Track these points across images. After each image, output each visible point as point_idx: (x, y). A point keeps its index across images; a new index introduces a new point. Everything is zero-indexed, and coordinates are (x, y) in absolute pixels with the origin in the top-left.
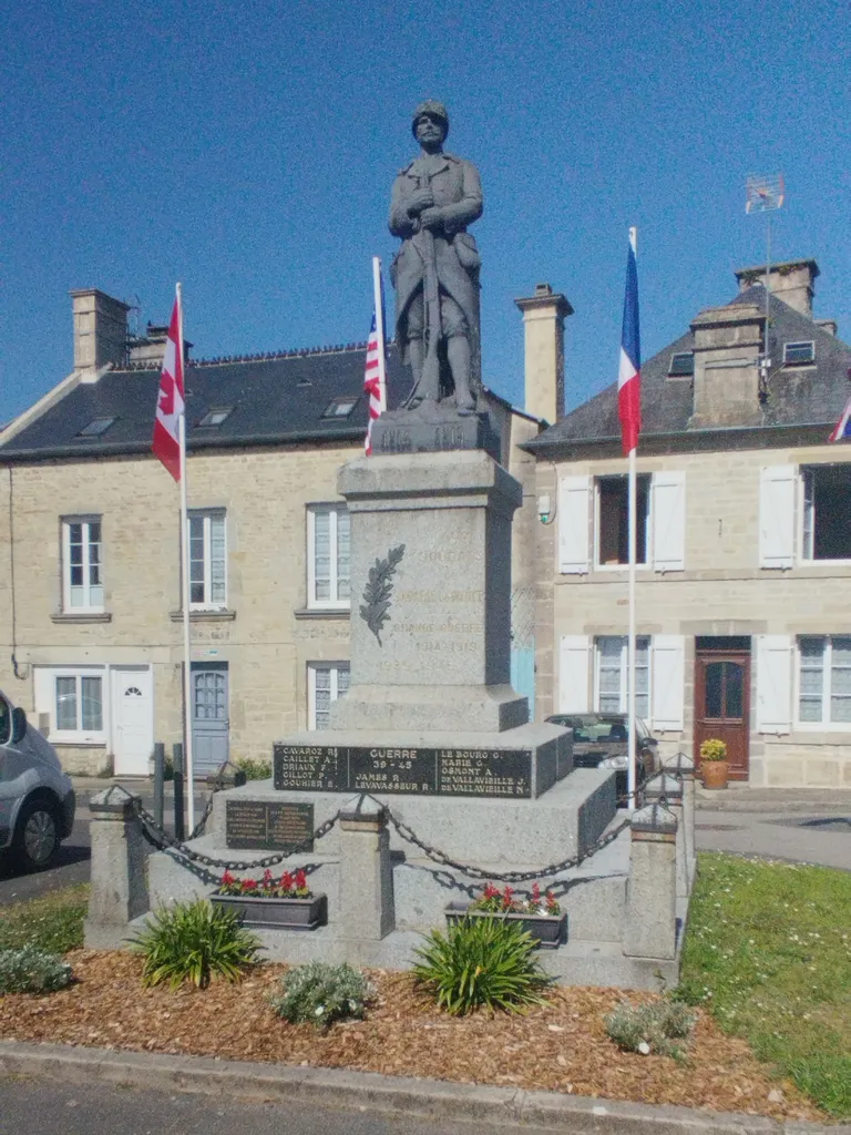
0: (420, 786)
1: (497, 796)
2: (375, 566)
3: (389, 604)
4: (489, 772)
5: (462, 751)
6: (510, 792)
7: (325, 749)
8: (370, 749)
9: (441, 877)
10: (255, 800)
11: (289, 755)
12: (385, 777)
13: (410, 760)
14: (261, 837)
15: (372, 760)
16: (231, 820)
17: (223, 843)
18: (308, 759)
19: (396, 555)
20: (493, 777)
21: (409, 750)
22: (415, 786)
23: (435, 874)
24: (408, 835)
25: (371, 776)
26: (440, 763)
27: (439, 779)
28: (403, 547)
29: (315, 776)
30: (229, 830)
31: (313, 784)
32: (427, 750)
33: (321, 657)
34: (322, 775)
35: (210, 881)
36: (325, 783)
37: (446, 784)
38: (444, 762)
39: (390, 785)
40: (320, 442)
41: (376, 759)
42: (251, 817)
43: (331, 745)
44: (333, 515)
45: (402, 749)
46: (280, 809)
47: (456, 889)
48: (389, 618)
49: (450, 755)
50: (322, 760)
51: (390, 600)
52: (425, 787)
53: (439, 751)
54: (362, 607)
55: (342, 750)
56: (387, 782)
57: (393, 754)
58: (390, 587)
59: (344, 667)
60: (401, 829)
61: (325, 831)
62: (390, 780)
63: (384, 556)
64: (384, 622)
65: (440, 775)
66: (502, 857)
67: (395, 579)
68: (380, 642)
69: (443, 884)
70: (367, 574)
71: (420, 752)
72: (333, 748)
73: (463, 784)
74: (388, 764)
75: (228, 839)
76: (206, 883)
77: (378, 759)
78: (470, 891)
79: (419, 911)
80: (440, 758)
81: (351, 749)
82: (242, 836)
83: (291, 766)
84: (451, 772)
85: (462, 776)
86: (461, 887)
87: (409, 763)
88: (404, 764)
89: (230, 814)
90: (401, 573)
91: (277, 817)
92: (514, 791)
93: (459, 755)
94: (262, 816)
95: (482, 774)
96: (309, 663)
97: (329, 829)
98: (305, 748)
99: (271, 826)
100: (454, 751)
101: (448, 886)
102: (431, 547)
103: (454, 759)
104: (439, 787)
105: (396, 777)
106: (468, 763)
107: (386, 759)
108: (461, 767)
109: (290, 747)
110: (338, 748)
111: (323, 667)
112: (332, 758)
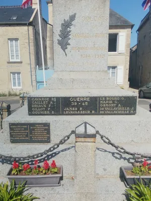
0: (91, 112)
1: (122, 114)
2: (63, 22)
3: (70, 39)
4: (119, 105)
5: (109, 97)
6: (128, 112)
7: (50, 98)
8: (70, 98)
9: (116, 155)
10: (22, 122)
11: (34, 101)
12: (76, 109)
13: (87, 101)
14: (26, 138)
15: (70, 102)
16: (12, 131)
17: (9, 141)
18: (43, 102)
19: (73, 18)
20: (121, 107)
21: (87, 97)
22: (89, 112)
23: (113, 154)
24: (107, 141)
25: (71, 109)
26: (99, 102)
27: (99, 108)
28: (75, 14)
29: (46, 109)
30: (11, 136)
31: (45, 113)
32: (93, 97)
33: (13, 71)
34: (49, 109)
35: (5, 162)
36: (51, 112)
37: (102, 110)
38: (101, 102)
39: (79, 112)
40: (10, 25)
41: (72, 102)
42: (21, 130)
43: (53, 96)
44: (14, 41)
45: (83, 97)
46: (35, 126)
47: (122, 160)
48: (70, 45)
49: (104, 99)
50: (49, 103)
51: (70, 37)
52: (93, 112)
53: (99, 97)
54: (58, 40)
55: (58, 98)
56: (77, 111)
57: (80, 99)
58: (70, 31)
59: (19, 73)
60: (104, 138)
61: (65, 141)
62: (78, 110)
63: (67, 18)
64: (67, 46)
65: (99, 107)
66: (132, 141)
67: (72, 28)
68: (66, 54)
69: (116, 158)
70: (60, 26)
71: (91, 98)
72: (54, 98)
73: (109, 111)
74: (78, 104)
75: (11, 140)
76: (3, 164)
77: (73, 101)
78: (128, 160)
79: (105, 170)
80: (99, 100)
81: (61, 97)
82: (18, 138)
83: (36, 106)
84: (104, 106)
85: (109, 107)
86: (125, 159)
87: (86, 103)
88: (84, 103)
89: (11, 129)
90: (75, 26)
91: (34, 129)
92: (130, 112)
93: (108, 99)
94: (26, 129)
95: (117, 106)
96: (11, 73)
97: (67, 140)
98: (41, 98)
99: (31, 133)
100: (105, 97)
101: (119, 159)
102: (87, 14)
103: (106, 100)
104: (99, 112)
105: (81, 109)
106: (111, 102)
107: (77, 102)
108: (108, 104)
109: (34, 98)
110: (56, 97)
111: (14, 73)
112: (54, 102)
